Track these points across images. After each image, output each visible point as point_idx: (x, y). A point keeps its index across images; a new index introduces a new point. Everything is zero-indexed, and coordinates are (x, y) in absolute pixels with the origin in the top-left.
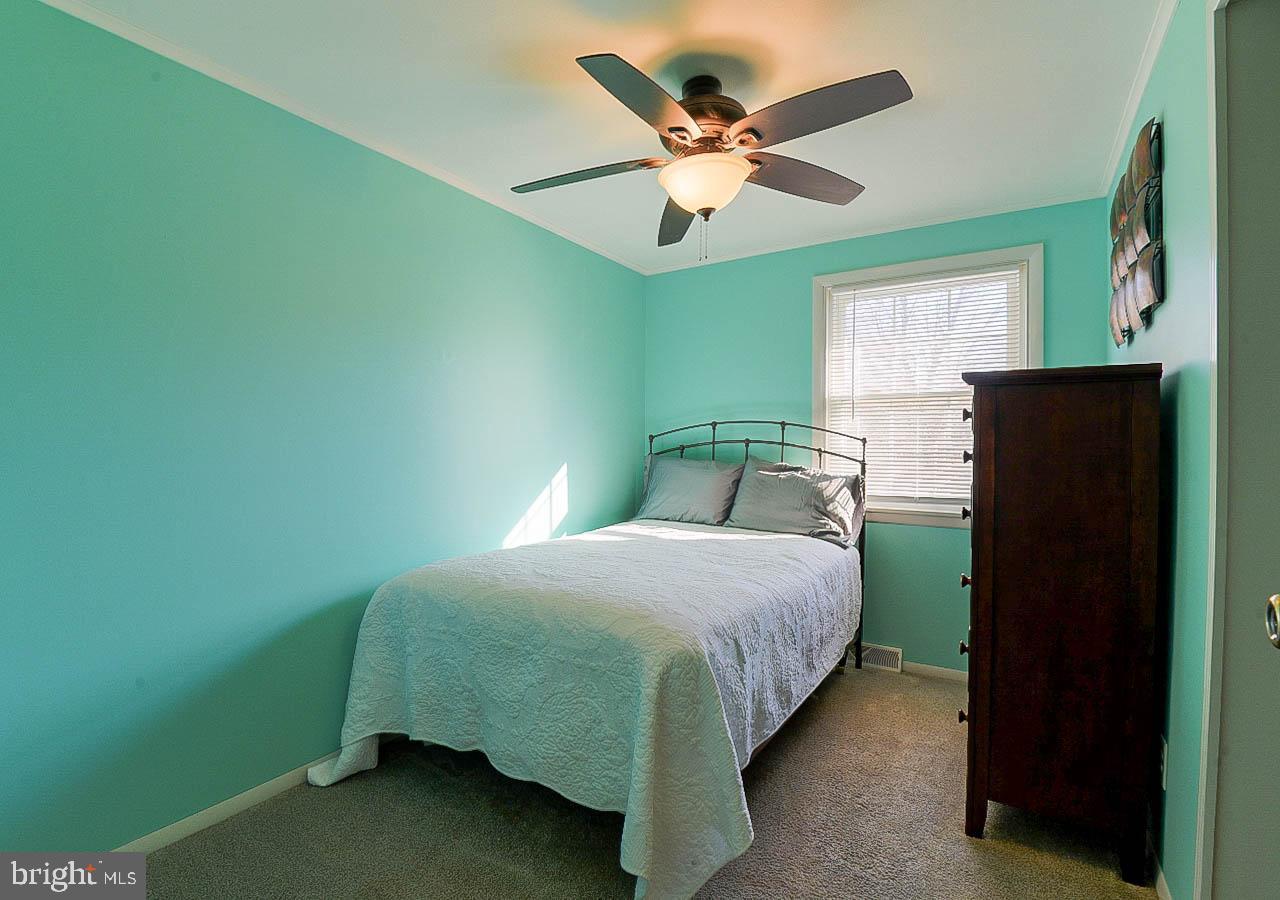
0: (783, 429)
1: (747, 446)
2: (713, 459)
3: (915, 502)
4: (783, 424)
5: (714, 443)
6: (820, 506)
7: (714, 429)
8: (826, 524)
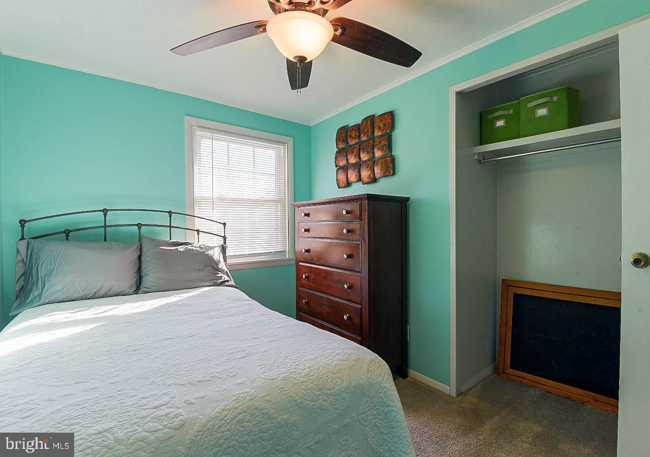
0: (170, 216)
1: (140, 229)
2: (105, 240)
3: (247, 257)
4: (170, 213)
5: (105, 226)
6: (213, 266)
7: (105, 215)
8: (221, 277)
